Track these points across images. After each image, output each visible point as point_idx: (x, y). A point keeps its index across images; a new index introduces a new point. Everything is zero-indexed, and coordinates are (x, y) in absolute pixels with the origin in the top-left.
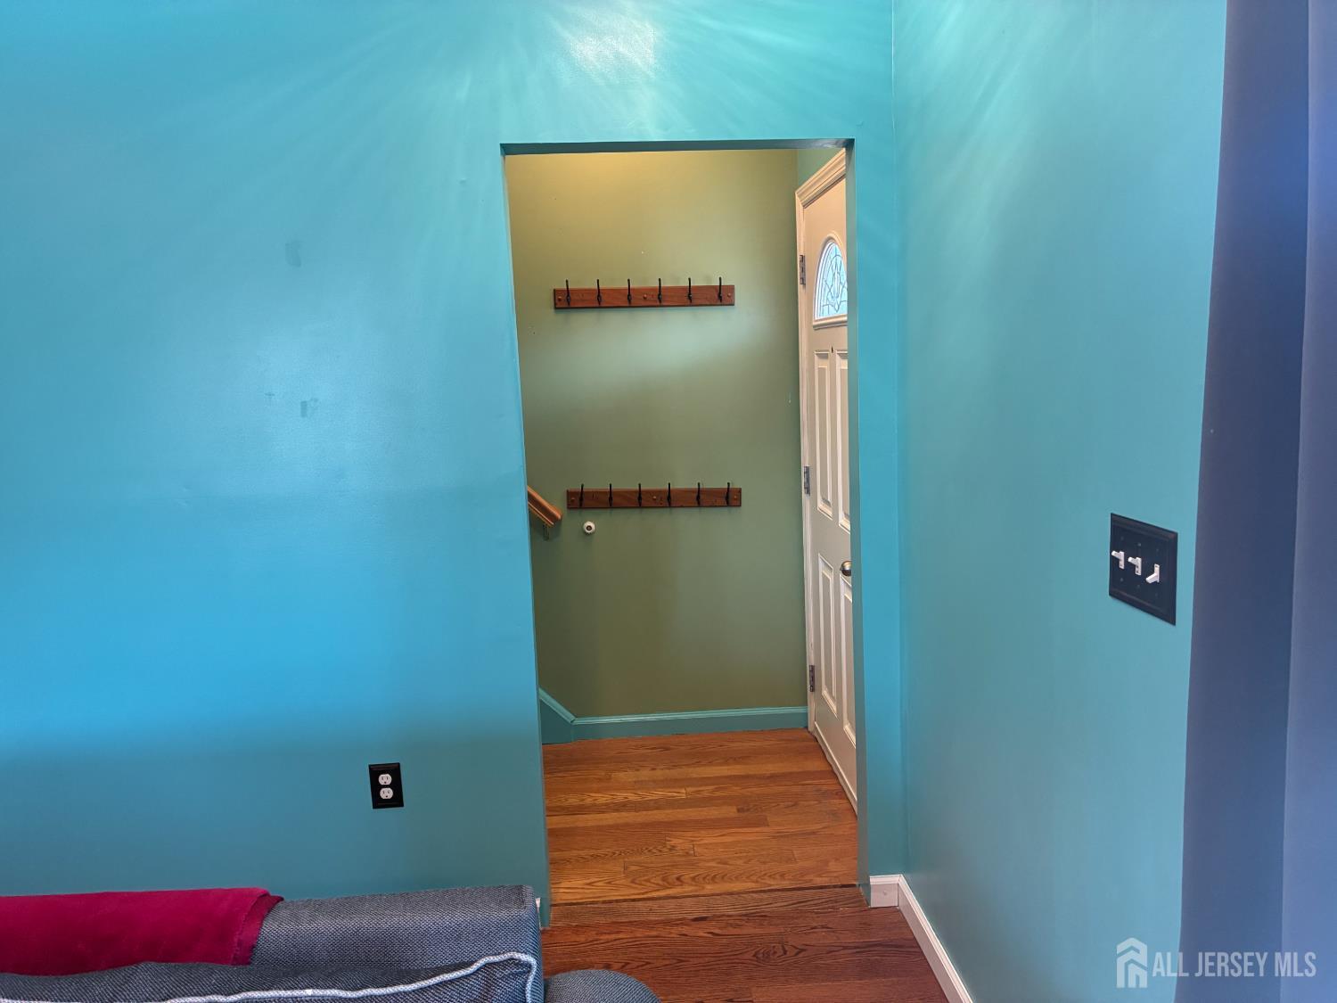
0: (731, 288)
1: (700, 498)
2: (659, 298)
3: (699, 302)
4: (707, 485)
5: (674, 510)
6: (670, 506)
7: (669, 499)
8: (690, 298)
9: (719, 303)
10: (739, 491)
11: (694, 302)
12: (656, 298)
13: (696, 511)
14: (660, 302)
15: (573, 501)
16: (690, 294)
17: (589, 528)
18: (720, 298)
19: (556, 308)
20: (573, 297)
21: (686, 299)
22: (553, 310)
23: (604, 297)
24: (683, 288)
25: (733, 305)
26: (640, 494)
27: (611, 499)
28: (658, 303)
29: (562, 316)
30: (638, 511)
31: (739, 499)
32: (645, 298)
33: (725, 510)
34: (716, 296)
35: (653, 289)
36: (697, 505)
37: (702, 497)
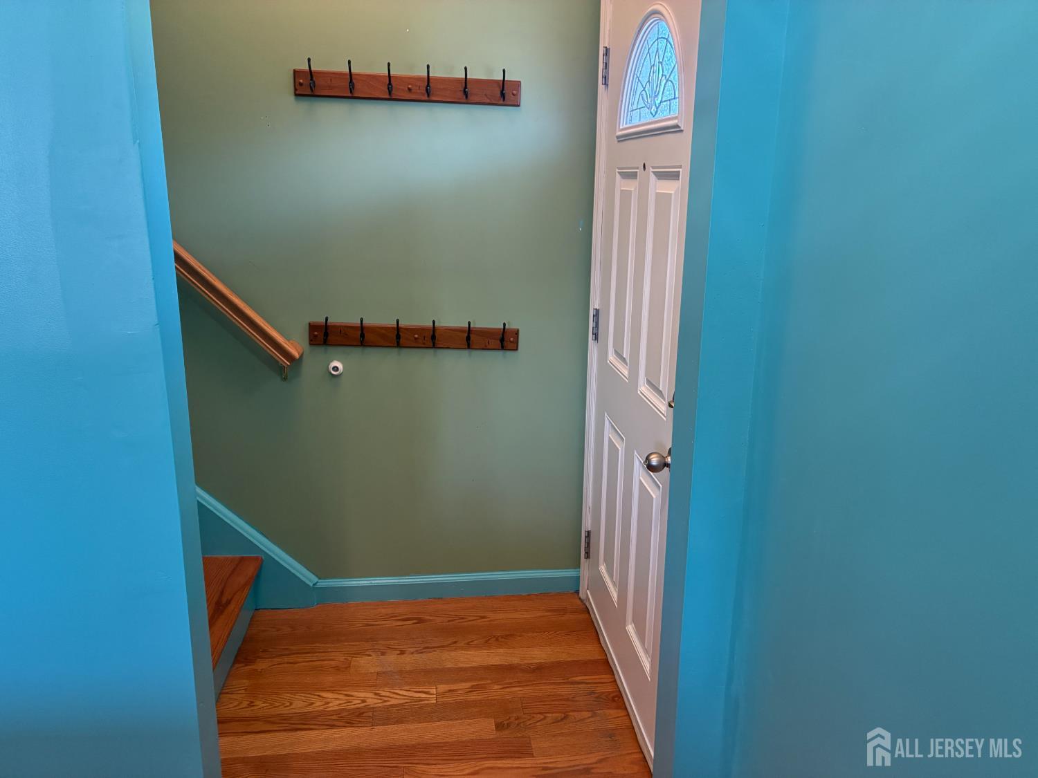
0: (517, 85)
1: (469, 339)
2: (427, 90)
3: (476, 99)
4: (479, 324)
5: (440, 352)
6: (434, 346)
7: (432, 339)
8: (465, 93)
9: (501, 102)
10: (517, 333)
11: (471, 98)
12: (423, 90)
13: (466, 352)
14: (428, 95)
15: (316, 336)
16: (466, 87)
17: (336, 369)
18: (503, 95)
19: (296, 95)
20: (318, 81)
21: (461, 94)
22: (292, 98)
23: (358, 85)
24: (457, 80)
25: (518, 106)
26: (398, 332)
27: (362, 335)
28: (426, 98)
29: (304, 105)
30: (395, 350)
31: (516, 342)
32: (409, 89)
33: (499, 354)
34: (499, 95)
35: (419, 79)
36: (467, 347)
37: (472, 336)
